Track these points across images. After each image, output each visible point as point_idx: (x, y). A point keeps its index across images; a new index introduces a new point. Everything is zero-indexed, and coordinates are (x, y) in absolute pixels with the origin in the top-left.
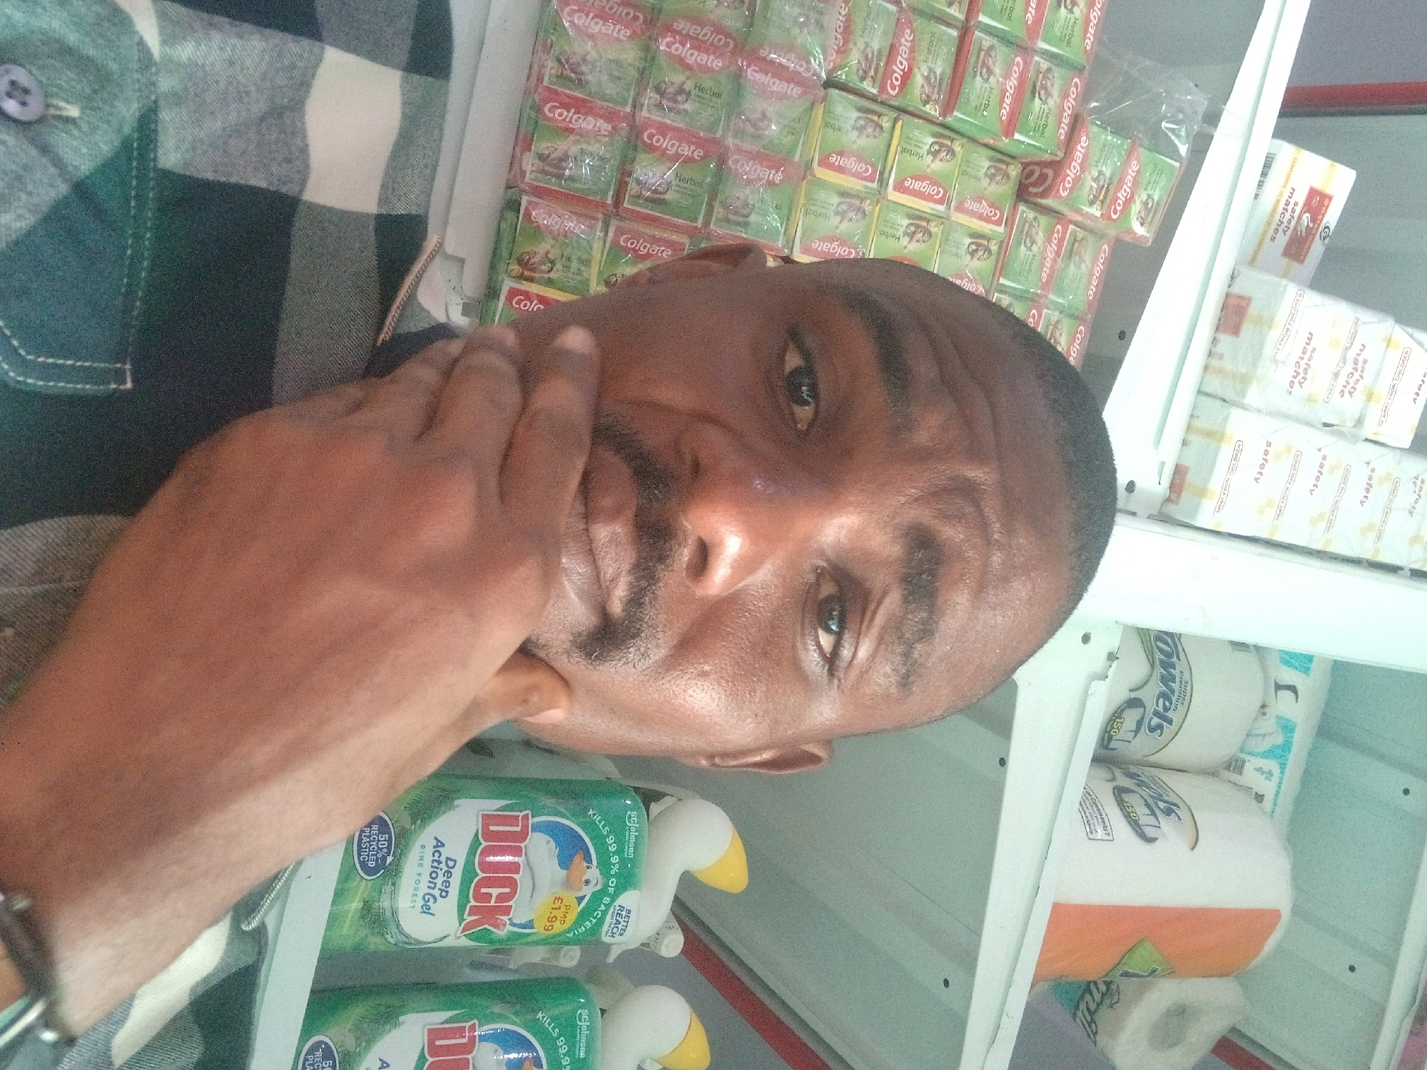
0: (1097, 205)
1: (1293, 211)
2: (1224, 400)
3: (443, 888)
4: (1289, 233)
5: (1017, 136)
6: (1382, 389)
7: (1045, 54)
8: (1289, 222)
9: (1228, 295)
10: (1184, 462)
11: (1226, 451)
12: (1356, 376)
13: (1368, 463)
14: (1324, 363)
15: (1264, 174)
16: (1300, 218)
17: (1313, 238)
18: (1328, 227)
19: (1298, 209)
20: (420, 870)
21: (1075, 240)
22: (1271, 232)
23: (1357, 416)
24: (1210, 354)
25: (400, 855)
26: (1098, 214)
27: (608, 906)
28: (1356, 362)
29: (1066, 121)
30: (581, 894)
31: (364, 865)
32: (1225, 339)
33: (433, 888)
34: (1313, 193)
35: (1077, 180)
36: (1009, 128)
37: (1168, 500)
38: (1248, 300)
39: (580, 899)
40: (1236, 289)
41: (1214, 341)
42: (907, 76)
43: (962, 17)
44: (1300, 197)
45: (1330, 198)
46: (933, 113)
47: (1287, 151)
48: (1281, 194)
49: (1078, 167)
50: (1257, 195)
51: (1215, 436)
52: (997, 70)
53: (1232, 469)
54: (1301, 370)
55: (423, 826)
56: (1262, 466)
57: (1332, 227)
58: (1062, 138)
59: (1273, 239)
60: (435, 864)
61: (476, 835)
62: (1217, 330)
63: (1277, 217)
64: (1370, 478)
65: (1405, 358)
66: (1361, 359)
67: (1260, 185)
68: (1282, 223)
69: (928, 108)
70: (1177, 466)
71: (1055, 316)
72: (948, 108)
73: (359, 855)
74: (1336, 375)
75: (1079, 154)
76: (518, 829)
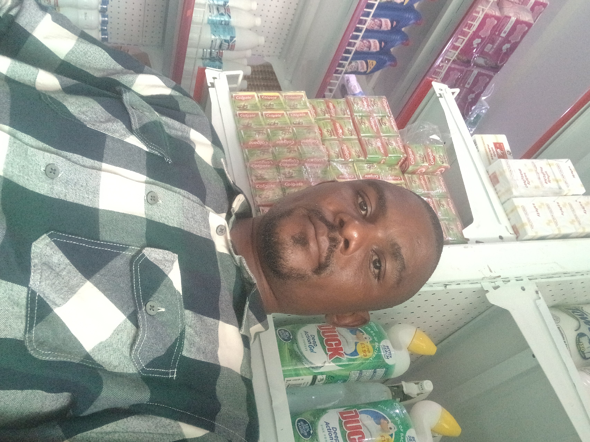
0: (425, 162)
1: (493, 150)
2: (509, 199)
3: (336, 439)
4: (496, 155)
5: (389, 155)
6: (559, 177)
7: (384, 136)
8: (494, 152)
9: (490, 177)
10: (513, 224)
11: (520, 211)
12: (546, 176)
13: (576, 201)
14: (532, 176)
15: (476, 145)
16: (497, 152)
17: (506, 156)
18: (508, 151)
19: (494, 149)
20: (324, 433)
21: (429, 178)
22: (490, 158)
23: (558, 187)
24: (497, 193)
25: (315, 429)
26: (427, 165)
27: (404, 437)
28: (543, 173)
29: (401, 148)
30: (390, 434)
31: (303, 435)
32: (498, 186)
33: (333, 439)
34: (495, 144)
35: (414, 159)
36: (386, 155)
37: (517, 238)
38: (495, 173)
39: (391, 435)
40: (490, 173)
41: (495, 190)
42: (350, 154)
43: (356, 137)
44: (492, 146)
45: (502, 144)
46: (362, 159)
47: (477, 137)
48: (485, 147)
49: (412, 155)
50: (478, 151)
51: (514, 209)
52: (373, 143)
53: (526, 214)
54: (525, 180)
55: (319, 419)
56: (537, 211)
57: (510, 150)
58: (403, 152)
59: (492, 159)
60: (329, 430)
61: (339, 418)
62: (494, 186)
63: (489, 153)
64: (581, 205)
65: (559, 167)
66: (544, 171)
67: (477, 148)
68: (492, 154)
69: (360, 158)
70: (512, 227)
71: (438, 199)
72: (365, 157)
73: (300, 433)
74: (539, 178)
75: (410, 153)
76: (354, 414)
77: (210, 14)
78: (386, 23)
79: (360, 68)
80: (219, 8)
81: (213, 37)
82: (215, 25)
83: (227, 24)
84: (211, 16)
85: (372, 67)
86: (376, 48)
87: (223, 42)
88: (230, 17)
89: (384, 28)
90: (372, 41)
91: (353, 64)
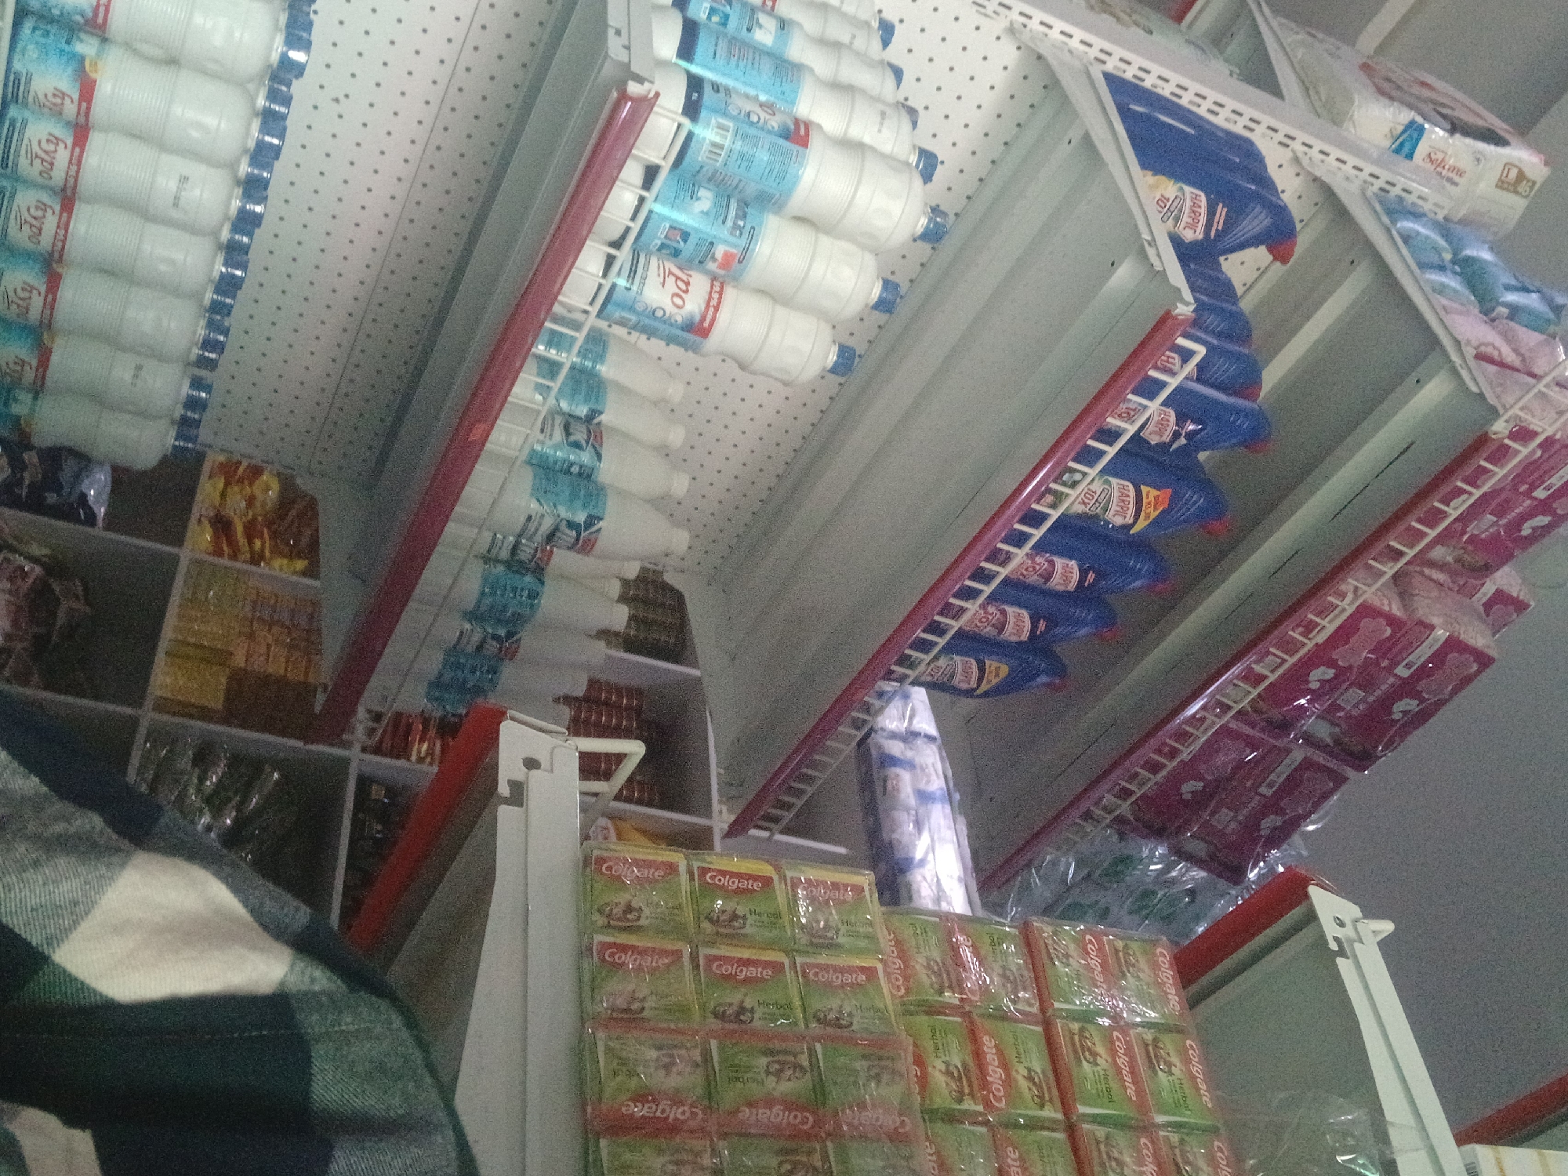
47: (1484, 1155)
77: (541, 437)
78: (1066, 573)
79: (958, 677)
80: (574, 425)
81: (534, 505)
82: (547, 471)
83: (586, 475)
84: (543, 443)
85: (995, 681)
86: (1019, 632)
87: (563, 526)
88: (599, 457)
89: (1056, 583)
90: (1011, 610)
91: (942, 662)
